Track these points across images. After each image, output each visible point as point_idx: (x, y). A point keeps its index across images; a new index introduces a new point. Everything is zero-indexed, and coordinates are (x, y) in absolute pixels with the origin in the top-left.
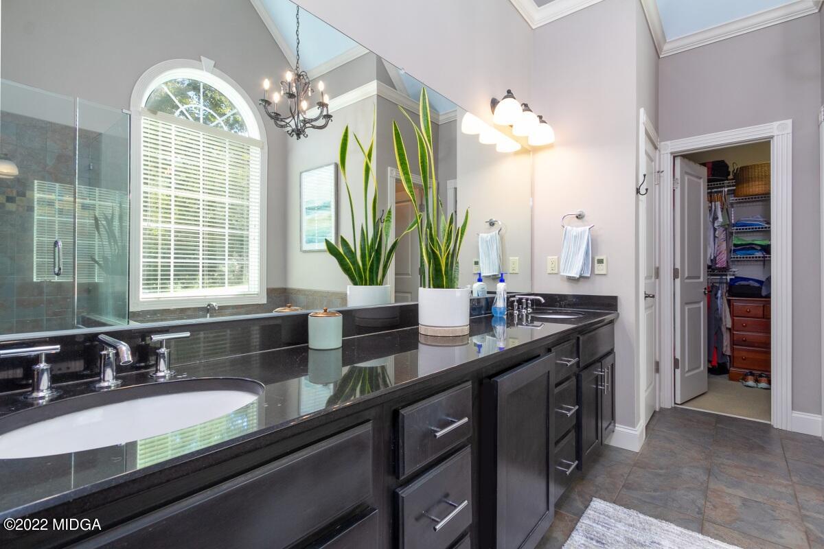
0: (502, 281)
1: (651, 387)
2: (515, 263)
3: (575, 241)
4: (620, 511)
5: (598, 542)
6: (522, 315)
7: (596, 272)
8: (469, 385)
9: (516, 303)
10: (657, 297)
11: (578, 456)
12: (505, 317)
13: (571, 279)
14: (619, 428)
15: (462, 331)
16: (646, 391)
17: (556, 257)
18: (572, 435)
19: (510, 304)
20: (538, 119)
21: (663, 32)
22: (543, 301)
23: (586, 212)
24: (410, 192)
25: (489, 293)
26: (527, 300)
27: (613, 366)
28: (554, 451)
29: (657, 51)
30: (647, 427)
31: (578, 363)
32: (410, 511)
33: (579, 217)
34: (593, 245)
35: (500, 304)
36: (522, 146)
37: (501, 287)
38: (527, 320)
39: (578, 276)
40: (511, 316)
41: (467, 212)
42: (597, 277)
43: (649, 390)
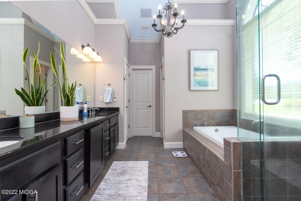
0: (86, 104)
1: (128, 131)
2: (89, 98)
3: (108, 92)
4: (120, 162)
5: (114, 170)
6: (92, 114)
7: (114, 101)
8: (83, 131)
9: (90, 111)
10: (129, 107)
11: (110, 150)
12: (87, 115)
13: (107, 103)
14: (120, 144)
15: (77, 119)
16: (126, 133)
17: (102, 96)
18: (108, 145)
19: (88, 111)
20: (97, 54)
21: (130, 36)
22: (99, 110)
23: (111, 84)
24: (57, 75)
25: (81, 108)
26: (94, 110)
27: (118, 127)
28: (104, 149)
29: (129, 41)
30: (126, 142)
31: (109, 125)
32: (69, 165)
33: (109, 85)
34: (113, 93)
35: (85, 111)
36: (91, 61)
37: (85, 106)
38: (94, 116)
39: (109, 102)
40: (89, 115)
41: (76, 82)
42: (115, 102)
43: (127, 132)
